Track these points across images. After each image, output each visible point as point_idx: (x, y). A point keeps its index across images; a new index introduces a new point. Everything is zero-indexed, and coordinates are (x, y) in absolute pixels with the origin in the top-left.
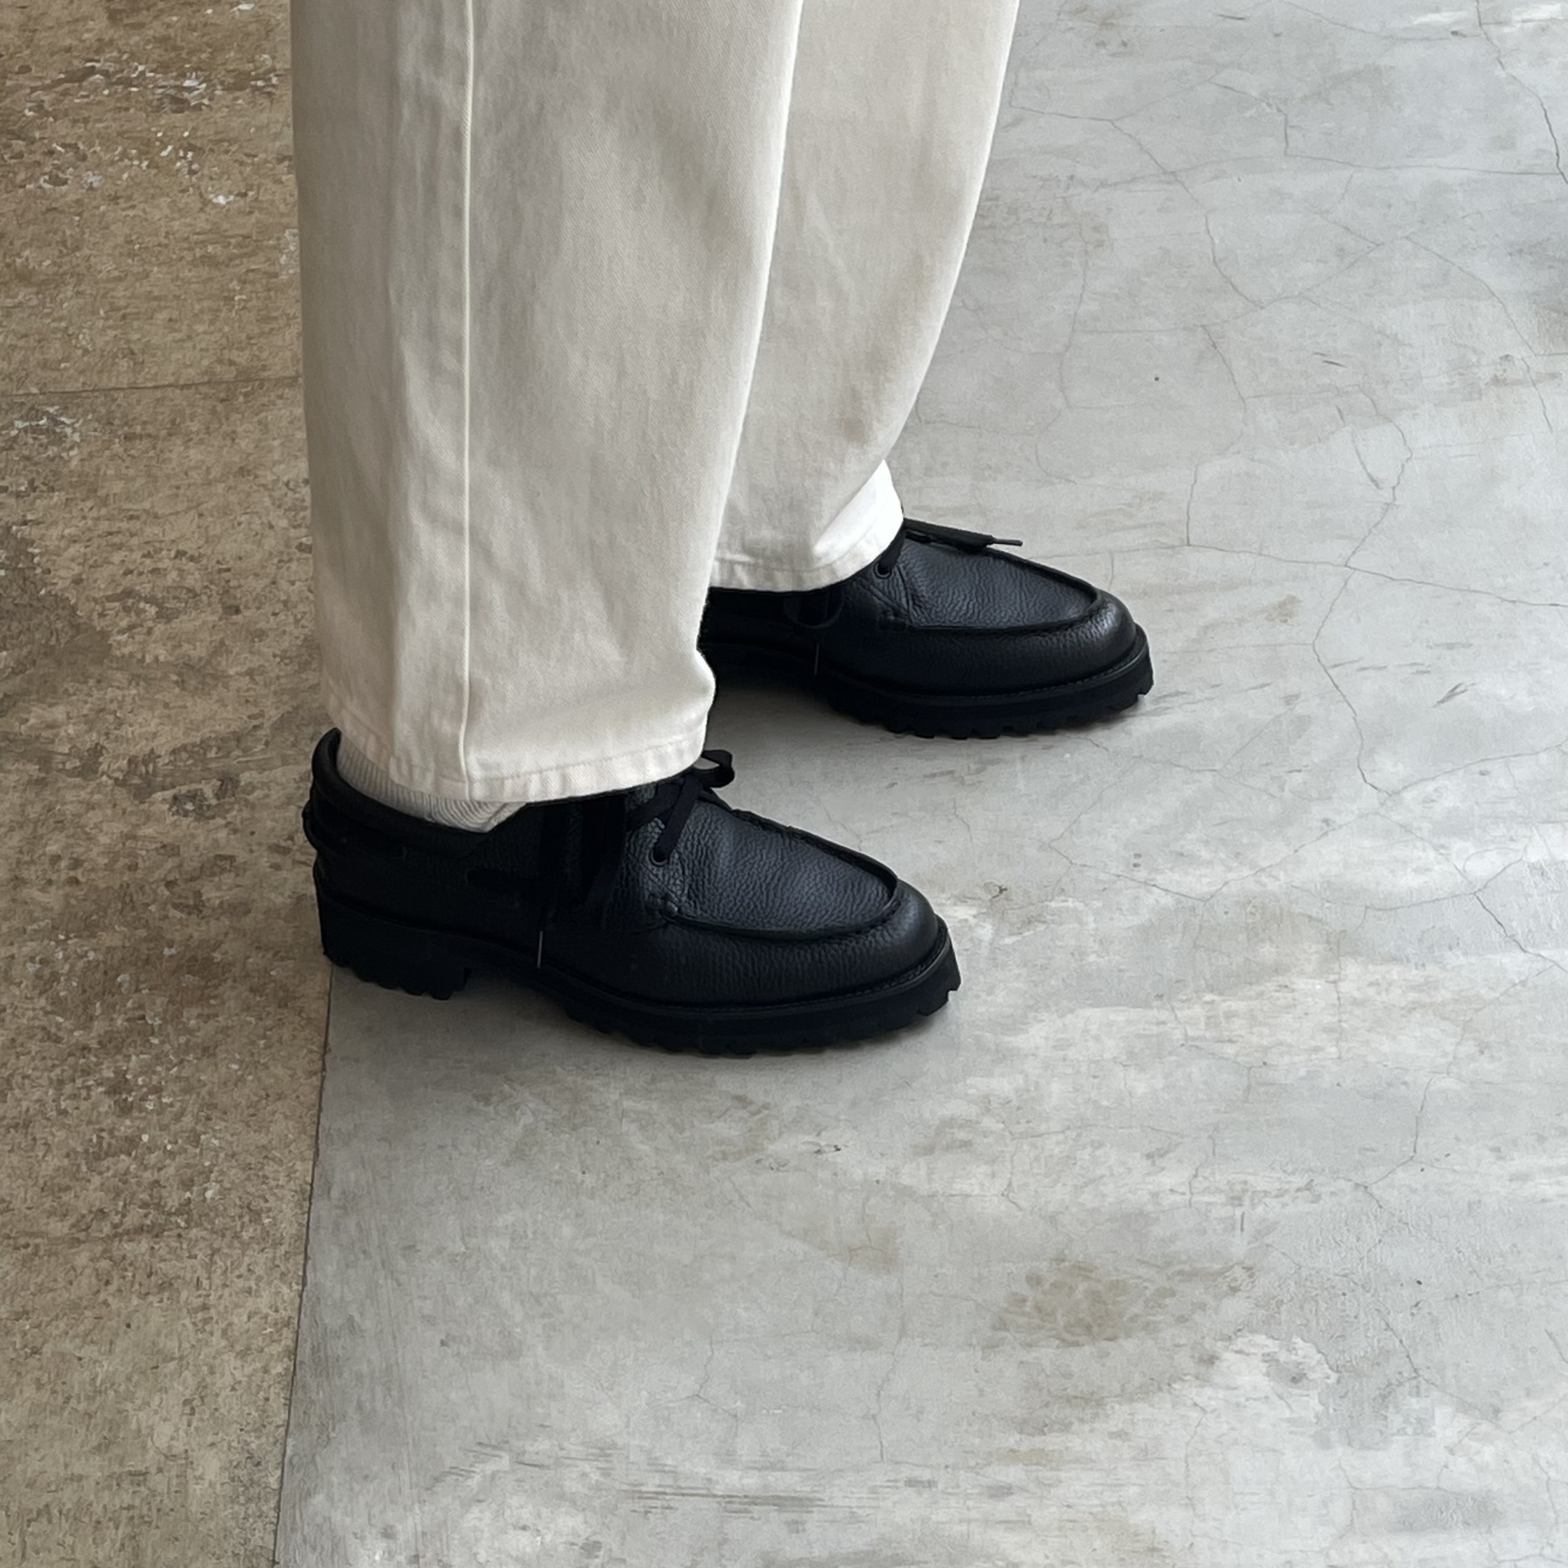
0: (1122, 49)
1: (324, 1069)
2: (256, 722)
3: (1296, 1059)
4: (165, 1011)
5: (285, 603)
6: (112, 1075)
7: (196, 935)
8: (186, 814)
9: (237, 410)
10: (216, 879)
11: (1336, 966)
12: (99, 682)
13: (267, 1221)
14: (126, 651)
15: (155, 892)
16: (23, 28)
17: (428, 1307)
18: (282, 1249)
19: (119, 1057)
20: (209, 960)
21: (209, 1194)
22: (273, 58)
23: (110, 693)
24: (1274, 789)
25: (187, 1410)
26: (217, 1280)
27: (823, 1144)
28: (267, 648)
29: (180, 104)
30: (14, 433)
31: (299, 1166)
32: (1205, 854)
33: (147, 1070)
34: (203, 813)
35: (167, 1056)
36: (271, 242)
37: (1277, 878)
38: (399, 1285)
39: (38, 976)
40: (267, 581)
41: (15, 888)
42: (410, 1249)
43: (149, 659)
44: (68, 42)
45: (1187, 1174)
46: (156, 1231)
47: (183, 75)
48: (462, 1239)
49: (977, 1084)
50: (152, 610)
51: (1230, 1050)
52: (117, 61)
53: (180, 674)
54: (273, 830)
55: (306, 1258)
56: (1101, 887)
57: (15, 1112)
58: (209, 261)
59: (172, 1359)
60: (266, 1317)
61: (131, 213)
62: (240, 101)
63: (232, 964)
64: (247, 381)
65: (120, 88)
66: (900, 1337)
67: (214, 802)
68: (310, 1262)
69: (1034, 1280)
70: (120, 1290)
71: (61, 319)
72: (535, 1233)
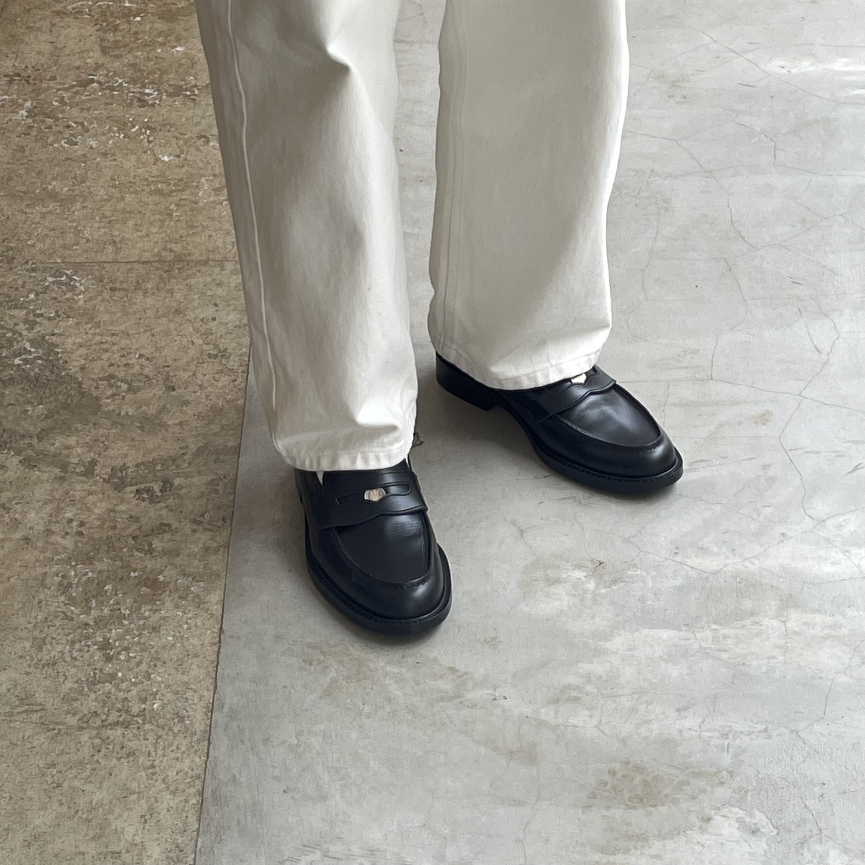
0: (682, 100)
1: (220, 642)
2: (183, 451)
3: (761, 662)
4: (132, 606)
5: (201, 386)
6: (101, 640)
7: (149, 566)
8: (144, 500)
9: (174, 277)
10: (161, 536)
11: (785, 613)
12: (95, 424)
13: (187, 722)
14: (111, 408)
15: (126, 542)
16: (52, 54)
17: (277, 773)
18: (195, 738)
19: (105, 630)
20: (156, 580)
21: (155, 706)
22: (195, 79)
23: (101, 431)
24: (755, 516)
25: (143, 820)
26: (160, 752)
27: (497, 695)
28: (190, 410)
29: (142, 103)
30: (47, 284)
31: (205, 693)
32: (716, 550)
33: (121, 638)
34: (153, 499)
35: (132, 630)
36: (194, 184)
37: (754, 564)
38: (260, 759)
39: (61, 584)
40: (191, 373)
41: (47, 536)
42: (267, 740)
43: (123, 413)
44: (78, 63)
45: (699, 721)
46: (126, 725)
47: (144, 86)
48: (296, 736)
49: (584, 667)
50: (125, 387)
51: (724, 656)
52: (107, 76)
53: (140, 423)
54: (193, 510)
55: (209, 743)
56: (656, 564)
57: (47, 657)
58: (160, 192)
59: (134, 793)
60: (187, 773)
61: (114, 163)
62: (177, 103)
63: (168, 583)
64: (180, 261)
65: (107, 92)
66: (538, 800)
67: (160, 494)
68: (211, 745)
69: (613, 773)
70: (106, 755)
71: (73, 221)
72: (336, 736)
